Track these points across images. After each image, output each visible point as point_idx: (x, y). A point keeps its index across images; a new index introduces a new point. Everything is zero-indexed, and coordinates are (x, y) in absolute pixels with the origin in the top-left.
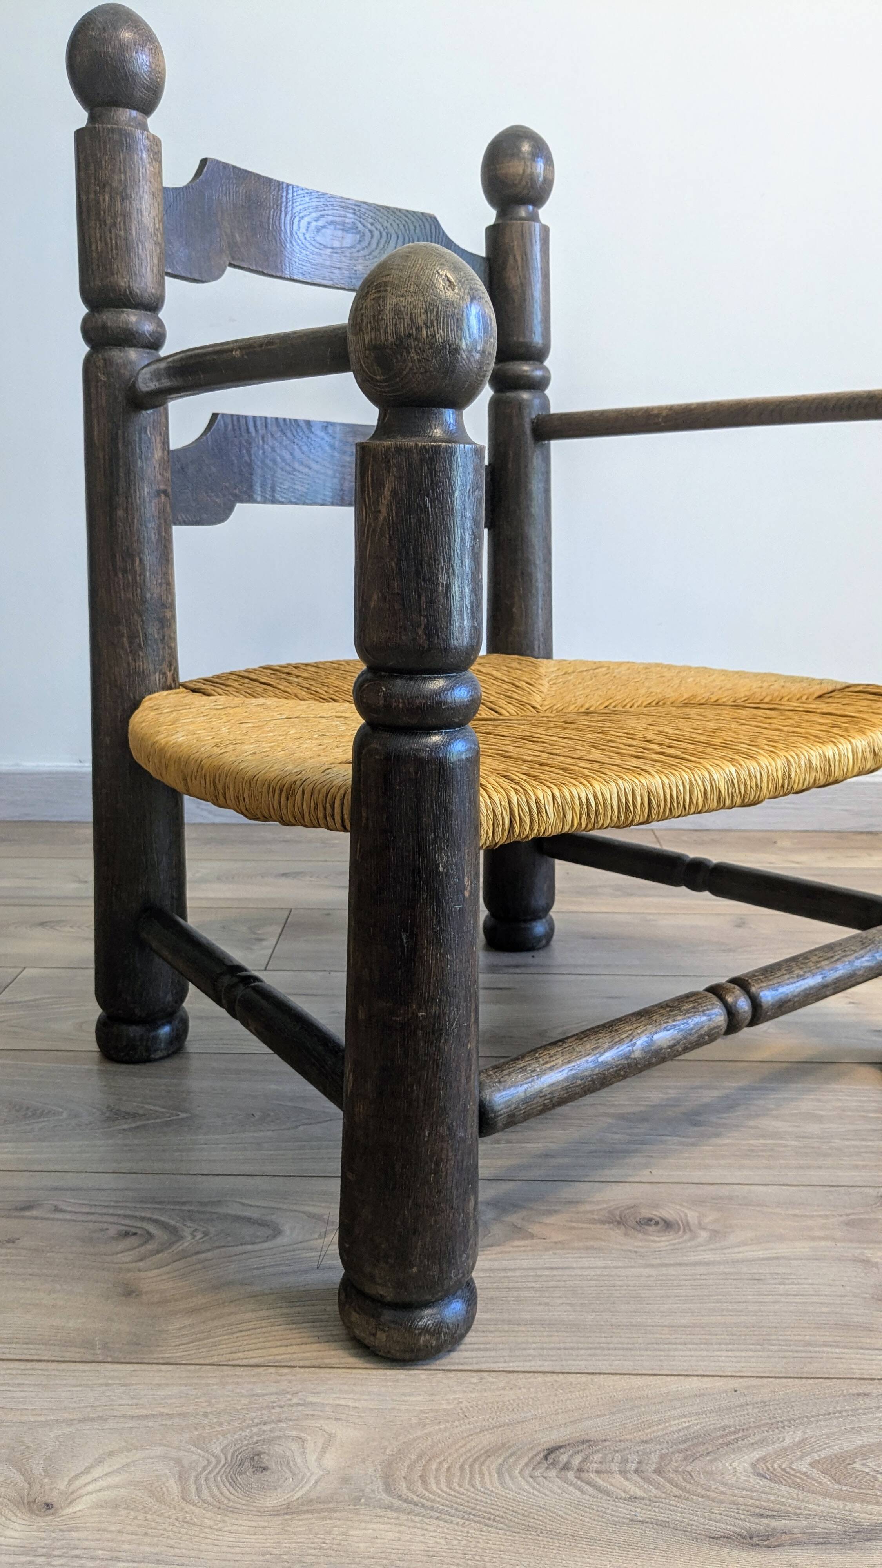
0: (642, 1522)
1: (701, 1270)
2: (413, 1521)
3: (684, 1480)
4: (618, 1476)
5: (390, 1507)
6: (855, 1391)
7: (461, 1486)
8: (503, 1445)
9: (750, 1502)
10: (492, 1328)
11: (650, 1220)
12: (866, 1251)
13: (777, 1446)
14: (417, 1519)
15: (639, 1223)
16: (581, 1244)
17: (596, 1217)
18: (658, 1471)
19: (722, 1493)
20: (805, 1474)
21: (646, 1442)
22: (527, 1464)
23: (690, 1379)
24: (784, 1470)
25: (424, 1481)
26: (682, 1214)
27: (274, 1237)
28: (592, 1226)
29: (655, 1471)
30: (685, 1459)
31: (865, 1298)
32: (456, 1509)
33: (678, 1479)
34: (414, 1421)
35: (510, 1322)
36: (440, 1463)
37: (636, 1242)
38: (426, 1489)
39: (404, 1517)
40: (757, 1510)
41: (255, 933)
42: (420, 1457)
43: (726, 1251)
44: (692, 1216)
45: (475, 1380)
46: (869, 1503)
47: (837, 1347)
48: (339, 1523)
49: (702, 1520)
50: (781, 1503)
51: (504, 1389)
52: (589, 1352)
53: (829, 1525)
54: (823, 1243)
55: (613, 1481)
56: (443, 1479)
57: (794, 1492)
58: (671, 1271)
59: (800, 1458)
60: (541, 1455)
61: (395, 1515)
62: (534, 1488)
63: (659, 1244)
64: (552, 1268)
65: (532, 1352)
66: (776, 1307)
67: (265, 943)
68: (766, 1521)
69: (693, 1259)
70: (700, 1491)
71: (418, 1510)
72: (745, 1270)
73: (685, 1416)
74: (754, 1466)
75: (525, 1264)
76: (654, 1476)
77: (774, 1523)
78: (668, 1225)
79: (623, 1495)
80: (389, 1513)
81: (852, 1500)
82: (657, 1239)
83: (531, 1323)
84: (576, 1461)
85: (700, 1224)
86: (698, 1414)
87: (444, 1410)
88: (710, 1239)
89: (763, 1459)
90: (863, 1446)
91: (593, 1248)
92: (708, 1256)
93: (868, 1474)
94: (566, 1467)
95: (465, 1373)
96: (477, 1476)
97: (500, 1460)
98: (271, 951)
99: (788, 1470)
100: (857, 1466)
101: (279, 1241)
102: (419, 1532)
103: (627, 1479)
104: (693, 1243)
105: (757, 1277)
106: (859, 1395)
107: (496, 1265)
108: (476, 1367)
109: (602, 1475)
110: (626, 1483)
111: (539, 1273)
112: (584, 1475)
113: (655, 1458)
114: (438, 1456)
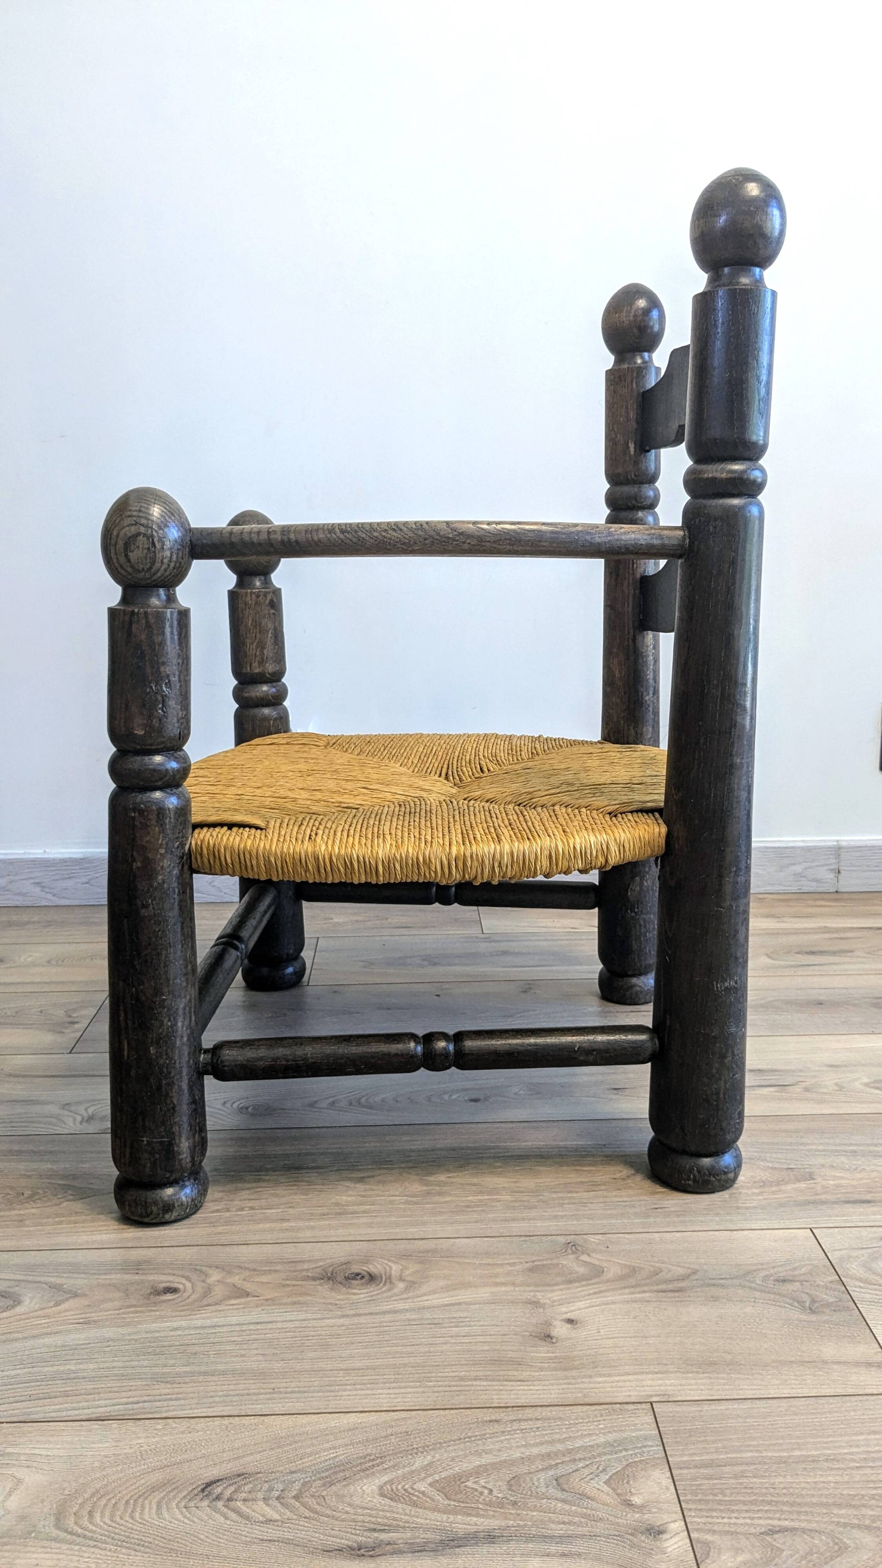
0: (270, 1540)
1: (388, 1317)
2: (72, 1549)
3: (318, 1504)
4: (261, 1503)
5: (55, 1540)
6: (488, 1418)
7: (121, 1518)
8: (169, 1481)
9: (367, 1519)
10: (187, 1380)
11: (358, 1274)
12: (538, 1294)
13: (407, 1469)
14: (77, 1548)
15: (347, 1278)
16: (290, 1300)
17: (310, 1274)
18: (296, 1497)
19: (347, 1512)
20: (423, 1493)
21: (294, 1472)
22: (185, 1497)
23: (349, 1415)
24: (405, 1490)
25: (91, 1514)
26: (388, 1268)
27: (13, 1307)
28: (303, 1283)
29: (294, 1497)
30: (324, 1485)
31: (523, 1336)
32: (113, 1538)
33: (312, 1502)
34: (96, 1464)
35: (205, 1373)
36: (109, 1500)
37: (340, 1296)
38: (91, 1523)
39: (65, 1546)
40: (372, 1526)
41: (70, 1016)
42: (93, 1495)
43: (416, 1300)
44: (395, 1269)
45: (160, 1427)
46: (469, 1515)
47: (486, 1380)
48: (7, 1554)
49: (322, 1537)
50: (394, 1519)
51: (182, 1433)
52: (267, 1396)
53: (430, 1536)
54: (503, 1289)
55: (255, 1507)
56: (107, 1513)
57: (408, 1509)
58: (362, 1320)
59: (423, 1479)
60: (199, 1489)
61: (58, 1545)
62: (185, 1517)
63: (357, 1297)
64: (257, 1323)
65: (217, 1399)
66: (445, 1347)
67: (76, 1026)
68: (376, 1535)
69: (385, 1308)
70: (329, 1512)
71: (78, 1540)
72: (428, 1316)
73: (335, 1448)
74: (381, 1488)
75: (234, 1320)
76: (293, 1501)
77: (383, 1536)
78: (372, 1278)
79: (261, 1519)
80: (54, 1544)
81: (456, 1513)
82: (359, 1292)
83: (224, 1373)
84: (228, 1493)
85: (401, 1276)
86: (346, 1445)
87: (125, 1454)
88: (407, 1289)
89: (391, 1482)
90: (480, 1466)
91: (299, 1303)
92: (400, 1306)
93: (476, 1490)
94: (218, 1498)
95: (152, 1421)
96: (138, 1509)
97: (162, 1495)
98: (80, 1033)
99: (410, 1490)
100: (469, 1484)
101: (18, 1310)
102: (75, 1558)
103: (268, 1505)
104: (389, 1294)
105: (435, 1322)
106: (490, 1421)
107: (208, 1322)
108: (163, 1415)
109: (247, 1503)
110: (267, 1508)
111: (245, 1327)
112: (232, 1504)
113: (297, 1486)
114: (107, 1493)
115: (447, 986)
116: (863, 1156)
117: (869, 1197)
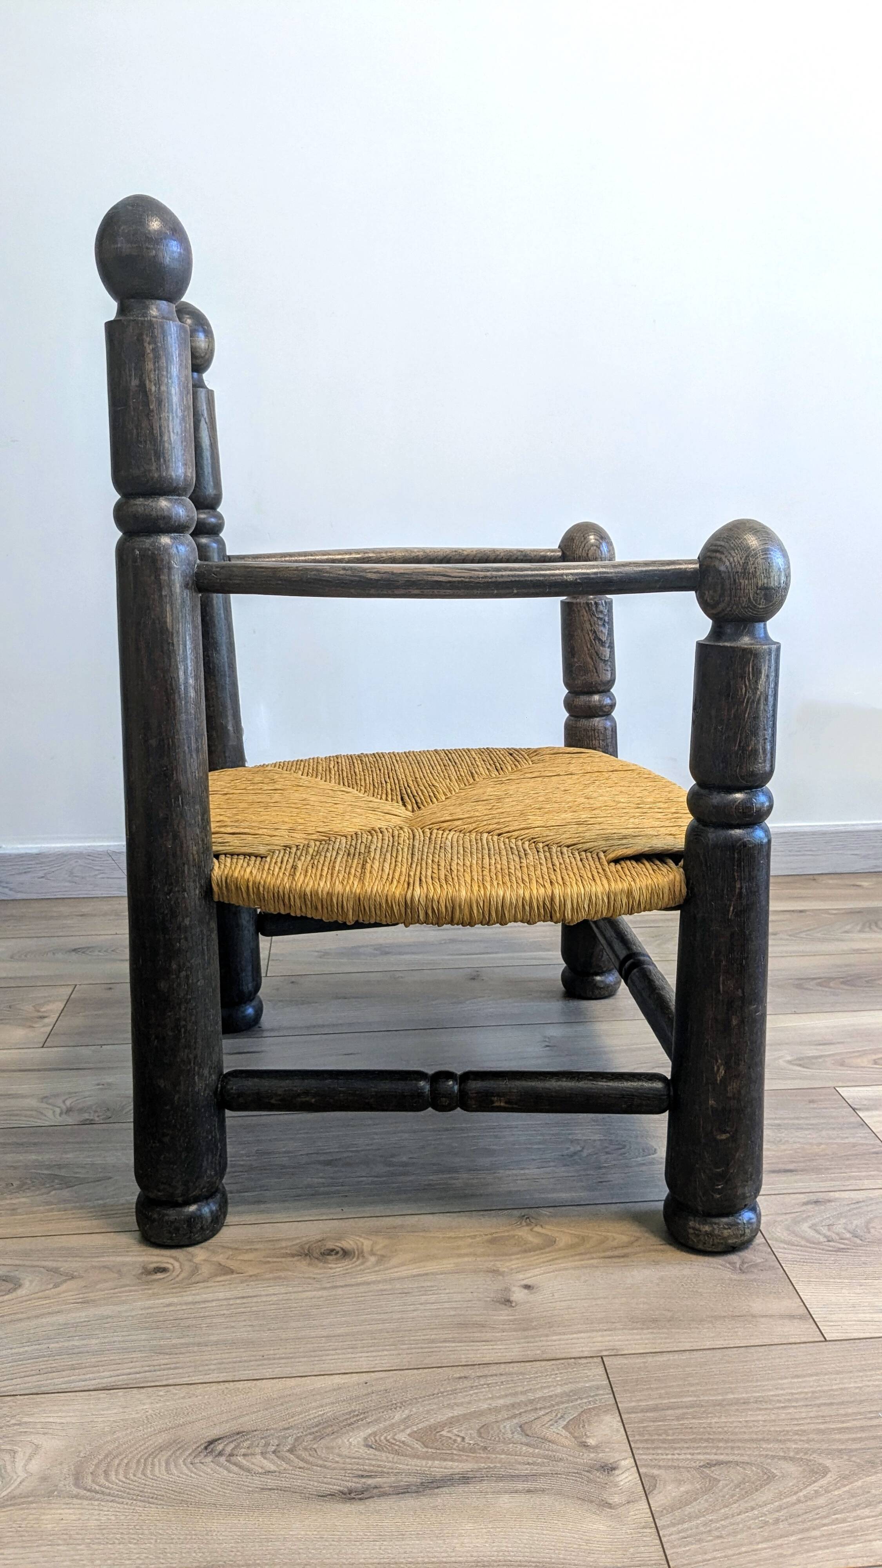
0: (270, 1489)
1: (362, 1289)
2: (92, 1504)
3: (310, 1455)
4: (259, 1457)
5: (76, 1496)
6: (458, 1375)
7: (135, 1476)
8: (174, 1441)
9: (356, 1467)
10: (183, 1350)
11: (332, 1250)
12: (497, 1263)
13: (387, 1423)
14: (96, 1503)
15: (323, 1254)
16: (271, 1275)
17: (288, 1252)
18: (291, 1451)
19: (337, 1462)
20: (403, 1442)
21: (288, 1429)
22: (190, 1454)
23: (332, 1377)
24: (387, 1441)
25: (106, 1473)
26: (360, 1244)
27: (15, 1289)
28: (283, 1259)
29: (288, 1451)
30: (314, 1439)
31: (486, 1301)
32: (128, 1493)
33: (304, 1455)
34: (107, 1429)
35: (199, 1344)
36: (122, 1460)
37: (316, 1270)
38: (107, 1481)
39: (86, 1502)
40: (360, 1473)
41: (39, 1011)
42: (106, 1456)
43: (387, 1272)
44: (367, 1244)
45: (161, 1393)
46: (445, 1460)
47: (454, 1342)
48: (34, 1511)
49: (316, 1484)
50: (379, 1466)
51: (184, 1398)
52: (259, 1363)
53: (411, 1479)
54: (466, 1259)
55: (254, 1460)
56: (121, 1471)
57: (391, 1456)
58: (339, 1291)
59: (403, 1431)
60: (202, 1447)
61: (79, 1501)
62: (192, 1472)
63: (334, 1271)
64: (243, 1298)
65: (212, 1367)
66: (415, 1313)
67: (46, 1020)
68: (364, 1480)
69: (359, 1280)
70: (320, 1462)
71: (98, 1496)
72: (398, 1286)
73: (322, 1406)
74: (366, 1439)
75: (221, 1295)
76: (288, 1454)
77: (370, 1481)
78: (346, 1254)
79: (260, 1471)
80: (75, 1501)
81: (434, 1459)
82: (334, 1266)
83: (216, 1343)
84: (229, 1449)
85: (372, 1250)
86: (333, 1403)
87: (133, 1418)
88: (378, 1263)
89: (374, 1434)
90: (453, 1417)
91: (279, 1278)
92: (372, 1277)
93: (450, 1438)
94: (220, 1454)
95: (155, 1389)
96: (149, 1467)
97: (169, 1453)
98: (52, 1027)
99: (391, 1440)
100: (444, 1433)
101: (20, 1292)
102: (96, 1512)
103: (265, 1458)
104: (362, 1267)
105: (406, 1291)
106: (460, 1378)
107: (198, 1298)
108: (164, 1383)
109: (247, 1458)
110: (265, 1461)
111: (231, 1302)
112: (233, 1459)
113: (290, 1440)
114: (120, 1454)
115: (400, 974)
116: (786, 1129)
117: (791, 1166)
